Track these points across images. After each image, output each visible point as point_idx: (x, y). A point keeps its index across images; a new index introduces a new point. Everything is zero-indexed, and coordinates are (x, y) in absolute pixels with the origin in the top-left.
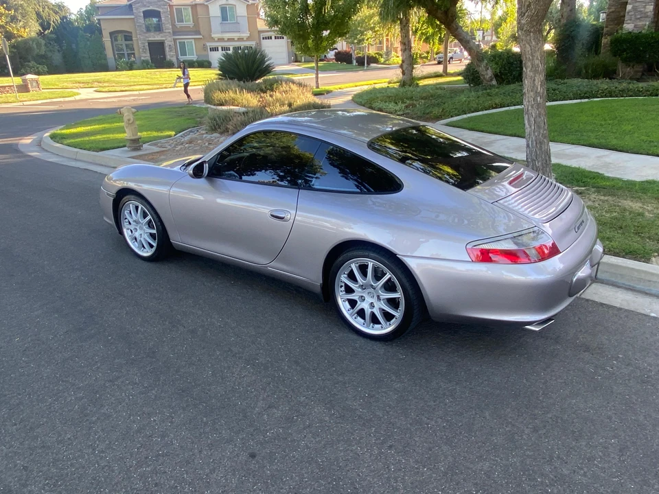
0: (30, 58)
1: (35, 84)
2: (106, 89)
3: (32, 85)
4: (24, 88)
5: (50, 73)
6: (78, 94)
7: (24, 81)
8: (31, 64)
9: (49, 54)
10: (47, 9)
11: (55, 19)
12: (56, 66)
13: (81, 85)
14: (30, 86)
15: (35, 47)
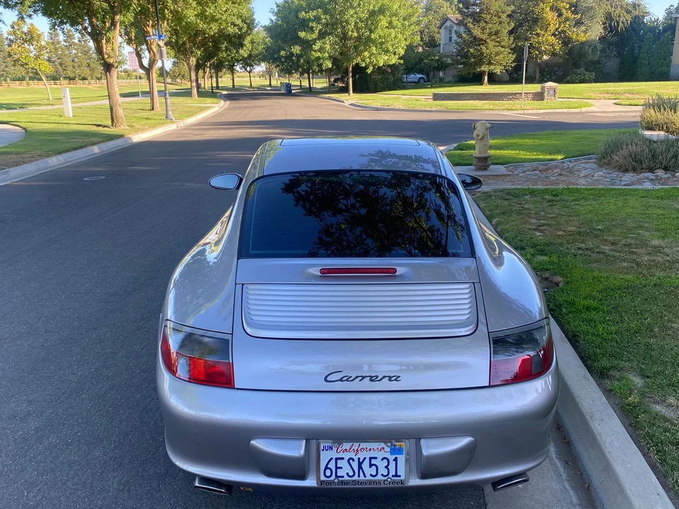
0: (582, 63)
1: (552, 92)
2: (627, 103)
3: (548, 93)
4: (539, 96)
5: (596, 81)
6: (590, 105)
7: (543, 88)
8: (579, 71)
9: (604, 60)
10: (619, 9)
11: (626, 19)
12: (607, 74)
13: (607, 96)
14: (546, 94)
15: (590, 51)
